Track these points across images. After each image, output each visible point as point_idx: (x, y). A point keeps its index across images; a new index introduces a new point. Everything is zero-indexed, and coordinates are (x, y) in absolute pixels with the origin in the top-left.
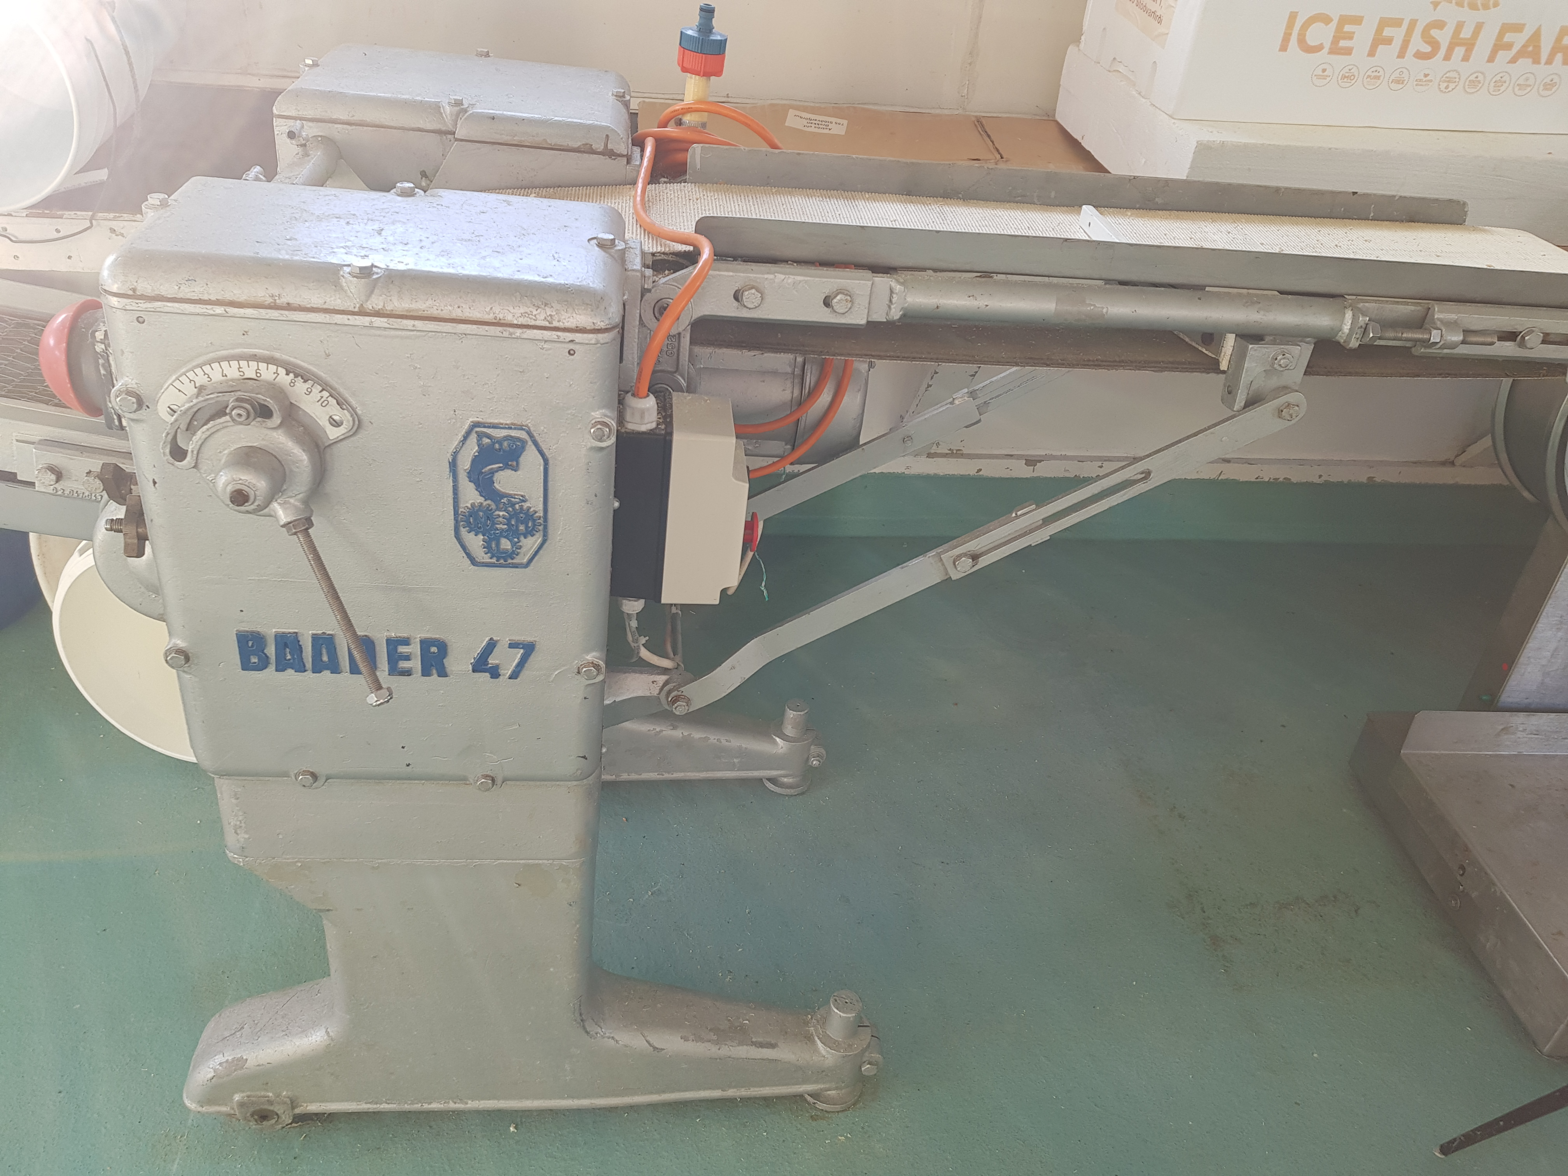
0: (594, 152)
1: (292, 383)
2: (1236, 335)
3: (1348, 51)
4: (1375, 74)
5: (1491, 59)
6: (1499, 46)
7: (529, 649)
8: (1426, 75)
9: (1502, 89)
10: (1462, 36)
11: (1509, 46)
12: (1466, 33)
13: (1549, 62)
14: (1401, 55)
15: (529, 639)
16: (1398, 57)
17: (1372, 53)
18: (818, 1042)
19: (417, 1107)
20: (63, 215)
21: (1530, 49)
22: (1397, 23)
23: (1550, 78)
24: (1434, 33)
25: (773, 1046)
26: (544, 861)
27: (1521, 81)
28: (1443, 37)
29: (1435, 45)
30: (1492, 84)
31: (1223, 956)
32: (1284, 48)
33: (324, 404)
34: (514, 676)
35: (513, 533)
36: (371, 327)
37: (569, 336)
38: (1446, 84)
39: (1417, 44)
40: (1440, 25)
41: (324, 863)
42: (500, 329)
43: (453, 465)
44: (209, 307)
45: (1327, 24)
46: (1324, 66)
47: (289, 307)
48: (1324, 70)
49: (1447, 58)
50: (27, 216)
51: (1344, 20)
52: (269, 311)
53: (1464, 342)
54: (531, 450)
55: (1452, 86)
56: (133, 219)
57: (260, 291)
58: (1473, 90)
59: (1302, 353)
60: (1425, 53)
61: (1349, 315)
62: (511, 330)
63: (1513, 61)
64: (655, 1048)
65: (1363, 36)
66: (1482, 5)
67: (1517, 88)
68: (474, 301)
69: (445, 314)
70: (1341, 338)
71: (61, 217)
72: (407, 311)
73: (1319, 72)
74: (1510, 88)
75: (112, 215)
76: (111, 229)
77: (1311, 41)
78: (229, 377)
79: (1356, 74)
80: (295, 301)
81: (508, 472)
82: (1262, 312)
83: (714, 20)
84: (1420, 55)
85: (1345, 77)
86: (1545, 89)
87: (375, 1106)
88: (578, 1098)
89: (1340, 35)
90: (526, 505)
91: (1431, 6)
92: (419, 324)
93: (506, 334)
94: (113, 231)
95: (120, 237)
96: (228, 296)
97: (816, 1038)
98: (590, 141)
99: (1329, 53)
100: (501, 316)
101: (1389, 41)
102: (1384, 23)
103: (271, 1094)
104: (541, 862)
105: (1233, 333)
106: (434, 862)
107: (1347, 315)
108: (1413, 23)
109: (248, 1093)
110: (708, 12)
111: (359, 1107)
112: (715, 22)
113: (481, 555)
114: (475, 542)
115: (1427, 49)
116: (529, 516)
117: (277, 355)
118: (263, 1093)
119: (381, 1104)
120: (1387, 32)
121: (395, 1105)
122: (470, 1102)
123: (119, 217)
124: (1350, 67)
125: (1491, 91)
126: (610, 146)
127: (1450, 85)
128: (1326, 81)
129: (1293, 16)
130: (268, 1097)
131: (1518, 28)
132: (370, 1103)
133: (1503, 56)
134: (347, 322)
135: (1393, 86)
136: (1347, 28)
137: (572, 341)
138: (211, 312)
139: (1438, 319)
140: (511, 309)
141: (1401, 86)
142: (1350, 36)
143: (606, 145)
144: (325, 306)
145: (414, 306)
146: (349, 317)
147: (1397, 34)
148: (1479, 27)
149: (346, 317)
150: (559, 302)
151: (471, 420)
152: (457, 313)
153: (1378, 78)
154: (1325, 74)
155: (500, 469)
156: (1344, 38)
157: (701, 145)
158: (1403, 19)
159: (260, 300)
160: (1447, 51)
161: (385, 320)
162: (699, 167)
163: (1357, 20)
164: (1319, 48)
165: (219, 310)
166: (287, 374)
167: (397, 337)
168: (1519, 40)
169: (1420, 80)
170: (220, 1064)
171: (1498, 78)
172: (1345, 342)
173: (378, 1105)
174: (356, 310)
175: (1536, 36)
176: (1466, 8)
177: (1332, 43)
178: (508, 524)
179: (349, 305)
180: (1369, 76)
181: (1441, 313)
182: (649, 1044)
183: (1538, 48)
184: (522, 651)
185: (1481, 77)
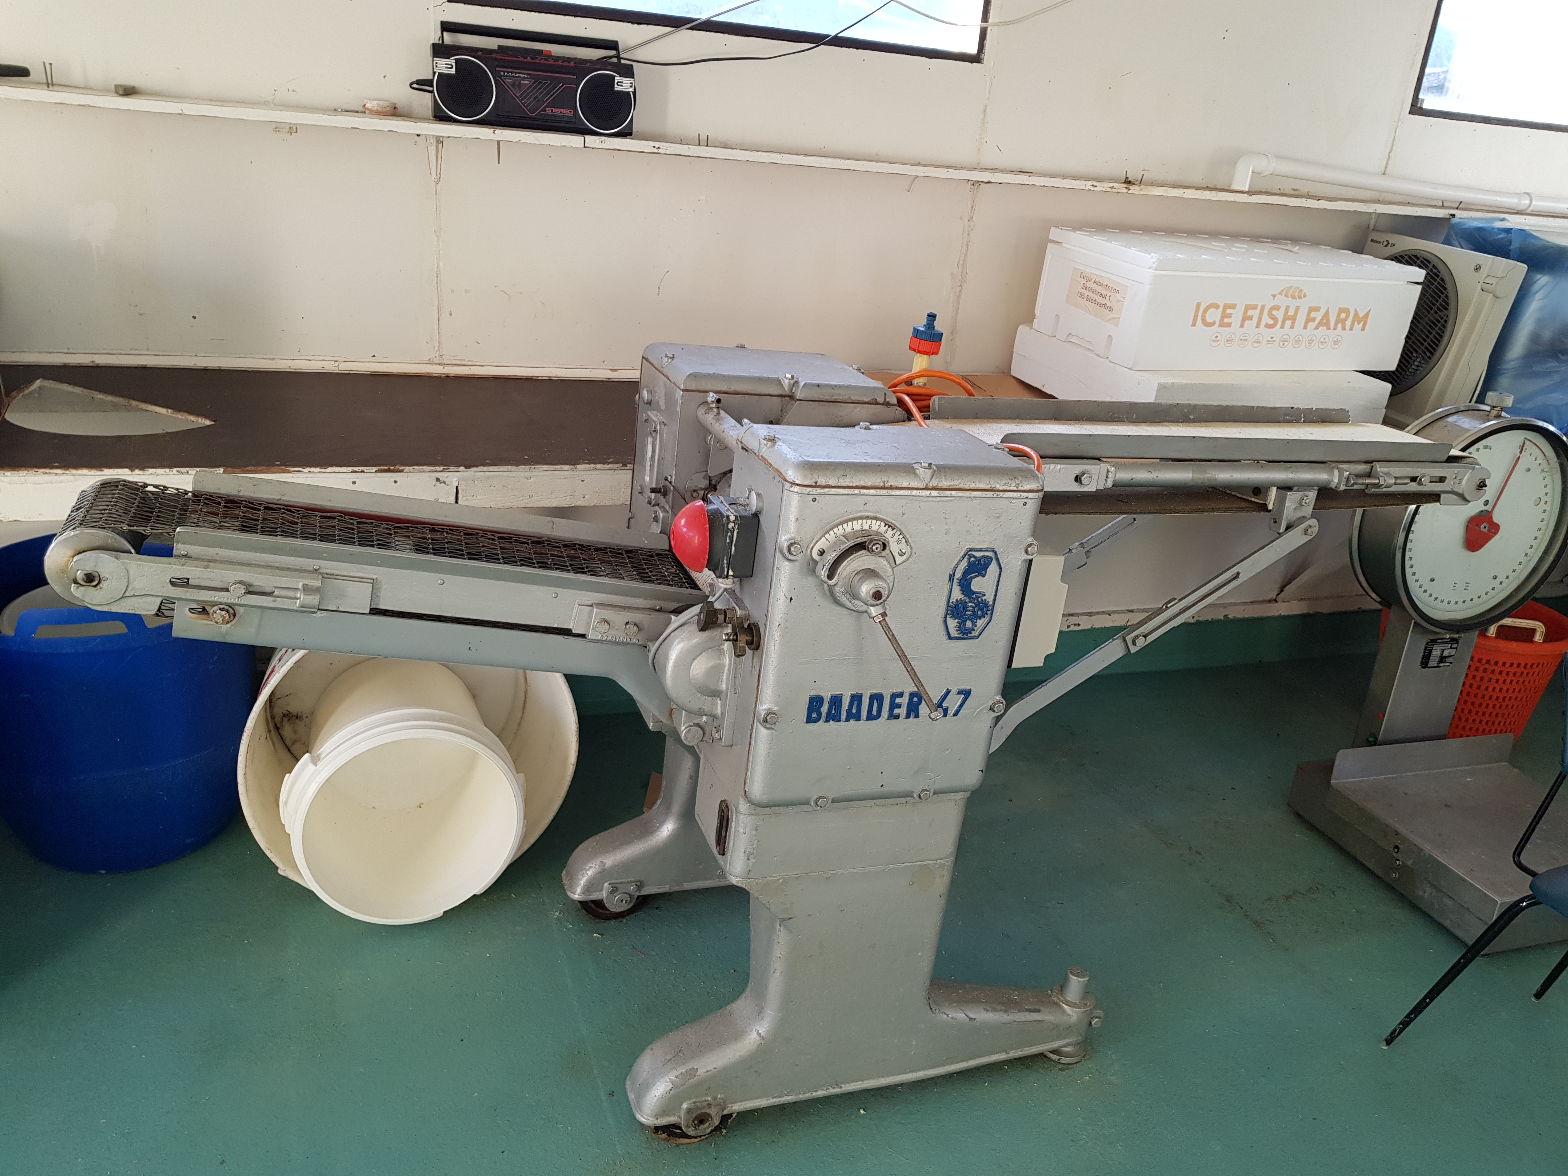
0: (877, 404)
1: (886, 531)
2: (1278, 488)
3: (1229, 325)
4: (1245, 338)
5: (1305, 328)
6: (1309, 320)
7: (967, 693)
8: (1272, 338)
9: (1313, 344)
10: (1289, 314)
11: (1314, 320)
12: (1291, 313)
13: (1335, 329)
14: (1258, 326)
15: (968, 687)
16: (1256, 327)
17: (1242, 326)
18: (1064, 1005)
19: (808, 1096)
20: (403, 470)
21: (1325, 321)
22: (1254, 307)
23: (1336, 338)
24: (1274, 312)
25: (1038, 1011)
26: (931, 862)
27: (1322, 340)
28: (1279, 315)
29: (1275, 319)
30: (1307, 342)
31: (1268, 932)
32: (1194, 325)
33: (899, 542)
34: (955, 715)
35: (975, 617)
36: (930, 496)
37: (1025, 495)
38: (1283, 343)
39: (1266, 319)
40: (1277, 308)
41: (797, 878)
42: (992, 493)
43: (951, 577)
44: (852, 490)
45: (1217, 309)
46: (1216, 335)
47: (891, 488)
48: (1216, 337)
49: (1282, 327)
50: (376, 472)
51: (1227, 306)
52: (881, 490)
53: (1395, 484)
54: (994, 564)
55: (1286, 343)
56: (457, 470)
57: (877, 480)
58: (1297, 346)
59: (1312, 495)
60: (1271, 325)
61: (1336, 472)
62: (998, 493)
63: (1317, 328)
64: (970, 1018)
65: (1237, 315)
66: (1298, 296)
67: (1320, 344)
68: (981, 478)
69: (966, 487)
70: (1333, 486)
71: (402, 471)
72: (949, 486)
73: (1214, 338)
74: (1317, 344)
75: (441, 468)
76: (437, 478)
77: (1209, 320)
78: (855, 530)
79: (1234, 338)
80: (894, 484)
81: (980, 578)
82: (1294, 473)
83: (935, 322)
84: (1268, 326)
85: (1228, 340)
86: (1335, 344)
87: (779, 1099)
88: (915, 1071)
89: (1224, 315)
90: (984, 598)
91: (1272, 298)
92: (953, 493)
93: (995, 496)
94: (438, 480)
95: (443, 484)
96: (862, 484)
97: (1061, 1004)
98: (876, 397)
99: (1219, 326)
100: (993, 486)
101: (1251, 318)
102: (1248, 307)
103: (709, 1098)
104: (927, 862)
105: (1275, 486)
106: (865, 870)
107: (1335, 472)
108: (1263, 307)
109: (694, 1100)
110: (932, 317)
111: (768, 1102)
112: (936, 323)
113: (954, 633)
114: (952, 623)
115: (1272, 322)
116: (986, 604)
117: (878, 515)
118: (704, 1099)
119: (783, 1097)
120: (1250, 313)
121: (793, 1097)
122: (843, 1086)
123: (447, 469)
124: (1231, 334)
125: (1307, 346)
126: (887, 400)
127: (1285, 343)
128: (1218, 343)
129: (1198, 305)
130: (709, 1101)
131: (1317, 309)
132: (775, 1097)
133: (1312, 325)
134: (919, 494)
135: (1255, 345)
136: (1228, 311)
137: (1027, 497)
138: (853, 493)
139: (1380, 472)
140: (999, 481)
141: (1259, 344)
142: (1230, 316)
143: (885, 399)
144: (909, 486)
145: (952, 483)
146: (920, 491)
147: (1255, 313)
148: (1297, 308)
149: (918, 491)
150: (1022, 476)
151: (966, 547)
152: (973, 486)
153: (1246, 340)
154: (1218, 339)
155: (976, 576)
156: (1227, 317)
157: (938, 396)
158: (1257, 305)
159: (877, 484)
160: (1282, 322)
161: (937, 492)
162: (937, 409)
163: (1233, 306)
164: (1213, 324)
165: (857, 491)
166: (885, 526)
167: (941, 501)
168: (1318, 316)
169: (1269, 341)
170: (676, 1077)
171: (1310, 338)
172: (1336, 487)
173: (781, 1098)
174: (924, 487)
175: (1327, 313)
176: (1290, 298)
177: (1220, 321)
178: (973, 611)
179: (920, 485)
180: (1241, 340)
181: (1379, 468)
182: (966, 1015)
183: (1328, 320)
184: (963, 696)
185: (1301, 338)
